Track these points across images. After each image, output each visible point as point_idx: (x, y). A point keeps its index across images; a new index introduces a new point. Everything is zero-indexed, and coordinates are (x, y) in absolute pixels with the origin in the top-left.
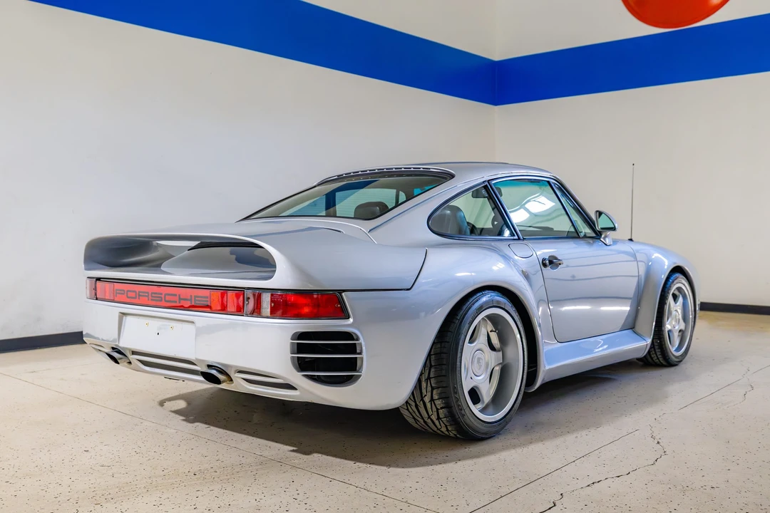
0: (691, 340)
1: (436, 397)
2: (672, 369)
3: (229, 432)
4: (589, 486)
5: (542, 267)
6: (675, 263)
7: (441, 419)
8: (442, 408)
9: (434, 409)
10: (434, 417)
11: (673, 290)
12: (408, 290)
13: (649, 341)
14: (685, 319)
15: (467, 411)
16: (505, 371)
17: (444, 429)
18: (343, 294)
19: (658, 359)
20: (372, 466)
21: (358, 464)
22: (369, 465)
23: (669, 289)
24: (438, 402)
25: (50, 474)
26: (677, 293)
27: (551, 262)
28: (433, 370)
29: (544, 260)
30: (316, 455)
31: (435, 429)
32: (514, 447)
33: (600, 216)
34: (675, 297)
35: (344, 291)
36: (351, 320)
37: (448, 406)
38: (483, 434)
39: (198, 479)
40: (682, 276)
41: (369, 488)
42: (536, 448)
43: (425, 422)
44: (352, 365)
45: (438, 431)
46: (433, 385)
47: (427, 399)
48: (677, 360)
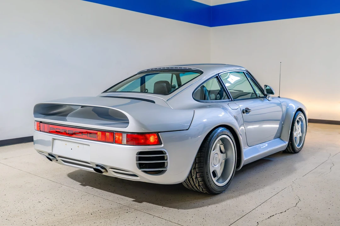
0: (304, 141)
1: (198, 176)
2: (296, 155)
3: (103, 191)
4: (269, 218)
5: (243, 113)
6: (298, 107)
7: (200, 186)
8: (201, 181)
9: (197, 181)
10: (197, 185)
11: (297, 119)
12: (187, 130)
13: (287, 143)
14: (302, 131)
15: (212, 183)
16: (227, 162)
17: (201, 190)
18: (159, 134)
19: (290, 150)
20: (171, 209)
21: (164, 207)
22: (169, 208)
23: (296, 119)
24: (199, 179)
25: (25, 215)
26: (299, 120)
27: (246, 111)
28: (197, 164)
29: (243, 110)
30: (144, 203)
31: (197, 190)
32: (233, 197)
33: (266, 87)
34: (298, 122)
35: (159, 132)
36: (163, 145)
37: (204, 180)
38: (218, 192)
39: (94, 217)
40: (301, 113)
41: (171, 221)
42: (242, 198)
43: (192, 187)
44: (163, 165)
45: (198, 191)
46: (197, 171)
47: (194, 177)
48: (298, 150)
